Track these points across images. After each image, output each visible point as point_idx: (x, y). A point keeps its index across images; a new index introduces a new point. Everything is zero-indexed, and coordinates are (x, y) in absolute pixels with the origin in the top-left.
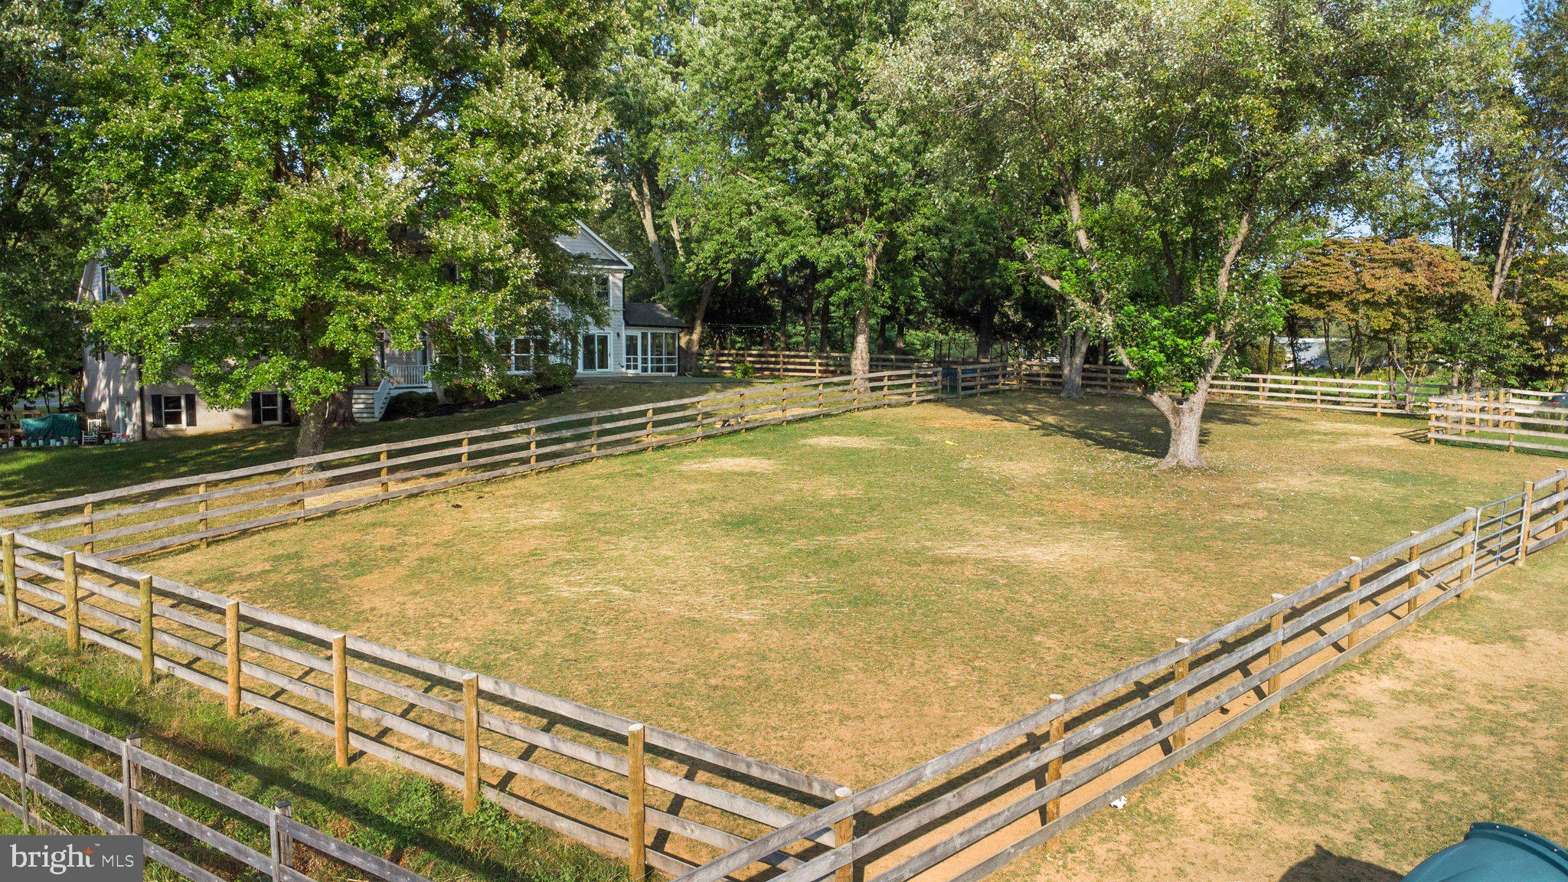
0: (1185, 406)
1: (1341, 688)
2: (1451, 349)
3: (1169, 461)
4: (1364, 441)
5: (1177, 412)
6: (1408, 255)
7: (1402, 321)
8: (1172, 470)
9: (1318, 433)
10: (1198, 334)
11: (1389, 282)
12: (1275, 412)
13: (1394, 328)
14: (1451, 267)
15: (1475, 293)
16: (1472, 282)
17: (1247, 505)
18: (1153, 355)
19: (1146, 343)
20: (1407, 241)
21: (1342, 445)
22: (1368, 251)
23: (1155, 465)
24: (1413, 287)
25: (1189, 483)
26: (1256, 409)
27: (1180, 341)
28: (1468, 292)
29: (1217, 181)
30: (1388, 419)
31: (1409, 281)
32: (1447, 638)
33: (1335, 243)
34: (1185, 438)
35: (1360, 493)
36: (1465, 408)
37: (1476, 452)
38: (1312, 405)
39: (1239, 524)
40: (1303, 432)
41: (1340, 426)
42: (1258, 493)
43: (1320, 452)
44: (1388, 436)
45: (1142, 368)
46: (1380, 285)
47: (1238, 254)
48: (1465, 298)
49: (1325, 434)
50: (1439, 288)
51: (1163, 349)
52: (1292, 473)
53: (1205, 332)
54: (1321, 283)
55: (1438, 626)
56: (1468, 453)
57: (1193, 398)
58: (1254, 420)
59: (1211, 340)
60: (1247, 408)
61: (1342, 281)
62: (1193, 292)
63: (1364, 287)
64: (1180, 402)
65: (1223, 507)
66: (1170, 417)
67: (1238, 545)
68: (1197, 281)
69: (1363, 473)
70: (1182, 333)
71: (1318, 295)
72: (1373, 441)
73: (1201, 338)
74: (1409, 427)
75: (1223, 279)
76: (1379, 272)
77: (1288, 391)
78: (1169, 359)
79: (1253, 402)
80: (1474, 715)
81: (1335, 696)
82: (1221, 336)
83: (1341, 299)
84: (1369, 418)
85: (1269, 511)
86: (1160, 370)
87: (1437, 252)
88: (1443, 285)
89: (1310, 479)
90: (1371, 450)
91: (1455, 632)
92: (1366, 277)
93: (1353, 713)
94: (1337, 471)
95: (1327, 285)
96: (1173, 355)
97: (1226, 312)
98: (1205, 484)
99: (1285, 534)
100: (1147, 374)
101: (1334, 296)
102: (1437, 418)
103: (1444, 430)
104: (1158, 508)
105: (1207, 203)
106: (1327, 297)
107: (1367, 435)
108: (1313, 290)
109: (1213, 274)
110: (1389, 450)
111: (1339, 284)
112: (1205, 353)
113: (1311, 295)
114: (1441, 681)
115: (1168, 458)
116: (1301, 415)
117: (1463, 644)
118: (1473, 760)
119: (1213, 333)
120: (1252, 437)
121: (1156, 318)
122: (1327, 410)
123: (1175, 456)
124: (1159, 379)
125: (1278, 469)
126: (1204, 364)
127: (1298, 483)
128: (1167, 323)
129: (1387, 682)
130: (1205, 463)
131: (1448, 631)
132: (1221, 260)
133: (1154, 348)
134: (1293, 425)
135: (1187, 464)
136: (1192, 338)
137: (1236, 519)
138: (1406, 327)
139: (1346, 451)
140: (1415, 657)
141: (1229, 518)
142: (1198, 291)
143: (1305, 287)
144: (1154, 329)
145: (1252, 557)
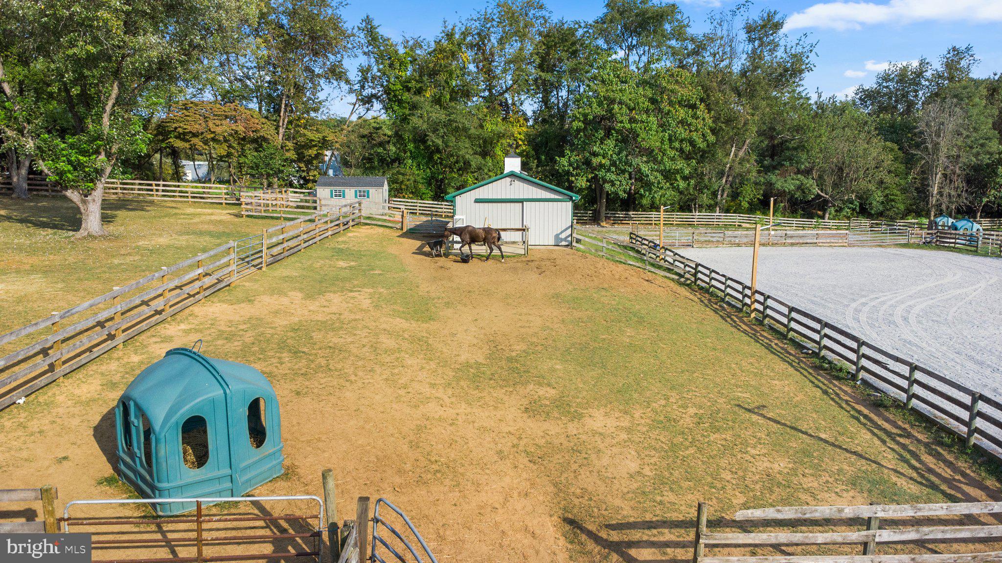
0: (89, 198)
1: (158, 332)
2: (256, 166)
3: (82, 233)
4: (208, 218)
5: (84, 202)
6: (234, 113)
7: (233, 151)
8: (84, 238)
9: (184, 214)
10: (93, 153)
11: (224, 128)
12: (164, 204)
13: (229, 155)
14: (257, 121)
15: (269, 137)
16: (268, 130)
17: (129, 254)
18: (63, 166)
19: (58, 158)
20: (232, 106)
21: (196, 220)
22: (211, 109)
23: (73, 236)
24: (236, 132)
25: (95, 244)
26: (152, 203)
27: (81, 158)
28: (266, 136)
29: (91, 61)
30: (228, 206)
31: (234, 128)
32: (218, 304)
33: (192, 103)
34: (91, 218)
35: (196, 243)
36: (262, 198)
37: (264, 221)
38: (186, 200)
39: (122, 264)
40: (176, 214)
41: (199, 210)
42: (138, 247)
43: (182, 224)
44: (223, 215)
45: (57, 174)
46: (218, 130)
47: (113, 106)
48: (265, 139)
49: (188, 215)
50: (251, 133)
51: (70, 162)
52: (161, 236)
53: (97, 152)
54: (185, 127)
55: (216, 300)
56: (260, 221)
57: (94, 193)
58: (149, 208)
59: (102, 157)
60: (146, 202)
61: (197, 126)
62: (87, 127)
63: (210, 130)
64: (86, 196)
65: (113, 256)
66: (81, 205)
67: (119, 275)
68: (89, 120)
69: (201, 233)
70: (84, 153)
71: (184, 134)
72: (213, 218)
73: (94, 156)
74: (235, 210)
75: (106, 120)
76: (218, 122)
77: (174, 191)
78: (75, 169)
79: (151, 198)
80: (221, 333)
81: (153, 336)
82: (109, 155)
83: (197, 136)
84: (218, 206)
85: (142, 256)
86: (69, 175)
87: (248, 112)
88: (253, 131)
89: (171, 238)
90: (211, 222)
91: (223, 301)
92: (211, 124)
93: (162, 341)
94: (188, 233)
95: (189, 128)
96: (77, 166)
97: (110, 140)
98: (105, 245)
99: (147, 266)
100: (61, 179)
101: (195, 135)
102: (246, 204)
103: (250, 210)
104: (71, 259)
105: (87, 72)
106: (191, 135)
107: (212, 214)
108: (181, 130)
109: (99, 117)
110: (220, 221)
111: (196, 128)
112: (98, 165)
113: (180, 134)
114: (210, 322)
115: (81, 231)
116: (179, 205)
117: (225, 306)
118: (214, 350)
119: (103, 153)
120: (141, 217)
121: (64, 143)
122: (195, 202)
123: (86, 229)
124: (69, 181)
125: (154, 234)
126: (99, 172)
127: (163, 241)
128: (72, 146)
129: (183, 326)
130: (106, 233)
131: (220, 301)
132: (104, 109)
133: (64, 162)
134: (171, 210)
135: (94, 233)
136: (90, 156)
137: (120, 262)
138: (236, 154)
139: (196, 224)
140: (200, 314)
141: (116, 261)
142: (91, 126)
143: (176, 128)
144: (63, 150)
145: (126, 280)
